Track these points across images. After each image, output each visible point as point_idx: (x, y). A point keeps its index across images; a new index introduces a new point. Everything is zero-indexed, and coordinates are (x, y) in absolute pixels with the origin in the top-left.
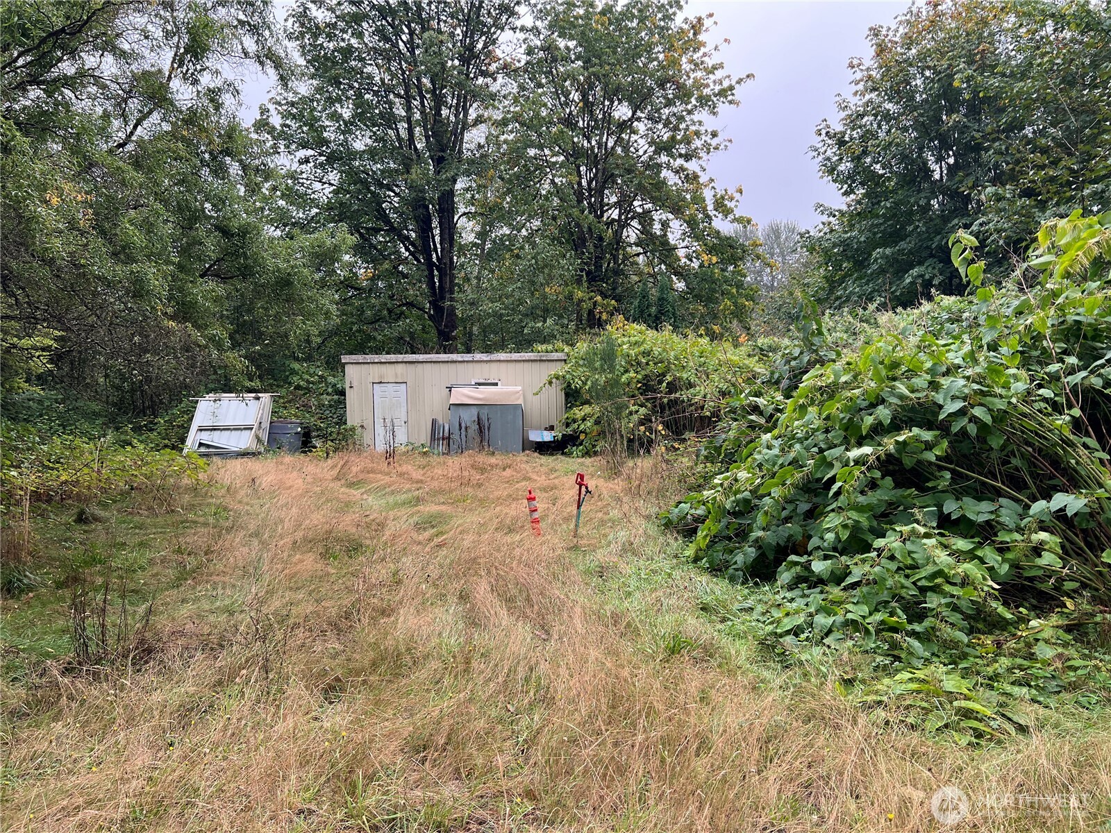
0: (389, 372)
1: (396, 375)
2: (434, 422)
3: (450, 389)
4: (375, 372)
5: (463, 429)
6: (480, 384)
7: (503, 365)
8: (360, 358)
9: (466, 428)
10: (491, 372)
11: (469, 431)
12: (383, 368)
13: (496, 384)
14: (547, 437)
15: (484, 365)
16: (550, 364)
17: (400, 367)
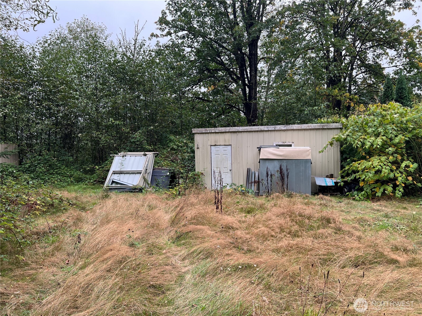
0: (221, 139)
1: (225, 141)
2: (249, 170)
3: (259, 149)
4: (212, 139)
5: (269, 176)
6: (280, 146)
7: (295, 133)
8: (203, 130)
9: (271, 175)
10: (287, 137)
11: (273, 177)
12: (217, 136)
13: (291, 146)
14: (330, 182)
15: (283, 133)
16: (330, 131)
17: (227, 136)
